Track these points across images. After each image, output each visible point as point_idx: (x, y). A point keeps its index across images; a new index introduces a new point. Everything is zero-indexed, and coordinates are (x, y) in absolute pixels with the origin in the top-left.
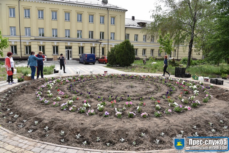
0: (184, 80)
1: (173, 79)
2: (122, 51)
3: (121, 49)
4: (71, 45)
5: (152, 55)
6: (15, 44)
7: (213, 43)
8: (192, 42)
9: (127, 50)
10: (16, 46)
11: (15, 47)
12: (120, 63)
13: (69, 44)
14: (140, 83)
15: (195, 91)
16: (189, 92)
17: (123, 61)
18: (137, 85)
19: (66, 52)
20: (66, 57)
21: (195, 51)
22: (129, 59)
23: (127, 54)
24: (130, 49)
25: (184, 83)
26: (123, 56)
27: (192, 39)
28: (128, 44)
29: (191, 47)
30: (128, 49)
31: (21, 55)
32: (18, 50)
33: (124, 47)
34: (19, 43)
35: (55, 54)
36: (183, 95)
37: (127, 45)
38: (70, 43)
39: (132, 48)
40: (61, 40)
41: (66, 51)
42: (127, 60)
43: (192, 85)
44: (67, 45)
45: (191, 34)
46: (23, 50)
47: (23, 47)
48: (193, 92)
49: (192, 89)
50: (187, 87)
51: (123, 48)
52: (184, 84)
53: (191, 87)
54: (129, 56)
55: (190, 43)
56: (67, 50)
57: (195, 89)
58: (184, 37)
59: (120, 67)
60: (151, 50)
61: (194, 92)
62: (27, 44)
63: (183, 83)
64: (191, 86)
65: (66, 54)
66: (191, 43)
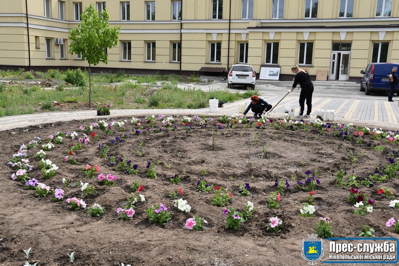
4: (349, 38)
6: (219, 39)
10: (220, 43)
11: (219, 45)
13: (343, 36)
19: (334, 58)
20: (333, 73)
31: (228, 64)
32: (224, 52)
34: (225, 37)
35: (304, 64)
38: (347, 32)
40: (326, 25)
41: (334, 55)
44: (337, 38)
46: (232, 53)
47: (233, 45)
56: (336, 53)
62: (243, 38)
65: (334, 63)
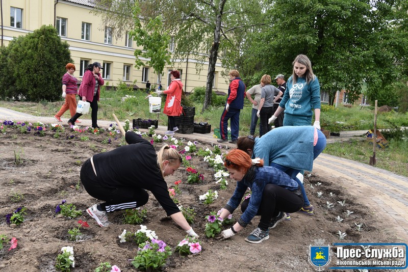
0: (192, 141)
1: (163, 136)
2: (32, 57)
3: (30, 51)
5: (128, 78)
7: (263, 50)
8: (216, 47)
9: (48, 56)
12: (27, 91)
14: (57, 150)
15: (219, 174)
16: (200, 176)
17: (35, 86)
18: (42, 156)
21: (223, 74)
22: (53, 80)
23: (49, 66)
24: (58, 52)
25: (191, 147)
26: (36, 71)
27: (216, 42)
28: (50, 38)
29: (213, 60)
30: (52, 53)
33: (40, 45)
36: (184, 189)
37: (47, 40)
39: (65, 51)
42: (49, 82)
43: (211, 153)
45: (215, 28)
48: (213, 177)
49: (210, 165)
50: (196, 160)
51: (35, 48)
52: (192, 151)
53: (210, 161)
54: (55, 73)
55: (211, 52)
57: (219, 167)
58: (198, 37)
59: (26, 103)
60: (124, 66)
61: (216, 176)
63: (187, 149)
64: (209, 157)
66: (214, 52)
